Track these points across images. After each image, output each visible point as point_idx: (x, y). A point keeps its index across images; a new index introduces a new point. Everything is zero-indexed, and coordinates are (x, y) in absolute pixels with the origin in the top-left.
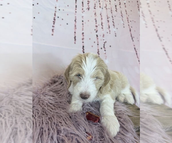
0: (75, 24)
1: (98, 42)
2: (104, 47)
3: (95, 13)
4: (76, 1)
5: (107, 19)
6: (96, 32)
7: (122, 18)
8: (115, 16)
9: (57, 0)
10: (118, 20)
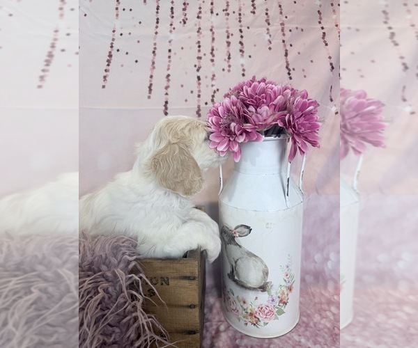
0: (154, 58)
1: (199, 91)
2: (213, 100)
3: (200, 29)
4: (158, 9)
5: (226, 39)
6: (198, 70)
7: (268, 26)
8: (248, 28)
9: (117, 15)
10: (257, 35)
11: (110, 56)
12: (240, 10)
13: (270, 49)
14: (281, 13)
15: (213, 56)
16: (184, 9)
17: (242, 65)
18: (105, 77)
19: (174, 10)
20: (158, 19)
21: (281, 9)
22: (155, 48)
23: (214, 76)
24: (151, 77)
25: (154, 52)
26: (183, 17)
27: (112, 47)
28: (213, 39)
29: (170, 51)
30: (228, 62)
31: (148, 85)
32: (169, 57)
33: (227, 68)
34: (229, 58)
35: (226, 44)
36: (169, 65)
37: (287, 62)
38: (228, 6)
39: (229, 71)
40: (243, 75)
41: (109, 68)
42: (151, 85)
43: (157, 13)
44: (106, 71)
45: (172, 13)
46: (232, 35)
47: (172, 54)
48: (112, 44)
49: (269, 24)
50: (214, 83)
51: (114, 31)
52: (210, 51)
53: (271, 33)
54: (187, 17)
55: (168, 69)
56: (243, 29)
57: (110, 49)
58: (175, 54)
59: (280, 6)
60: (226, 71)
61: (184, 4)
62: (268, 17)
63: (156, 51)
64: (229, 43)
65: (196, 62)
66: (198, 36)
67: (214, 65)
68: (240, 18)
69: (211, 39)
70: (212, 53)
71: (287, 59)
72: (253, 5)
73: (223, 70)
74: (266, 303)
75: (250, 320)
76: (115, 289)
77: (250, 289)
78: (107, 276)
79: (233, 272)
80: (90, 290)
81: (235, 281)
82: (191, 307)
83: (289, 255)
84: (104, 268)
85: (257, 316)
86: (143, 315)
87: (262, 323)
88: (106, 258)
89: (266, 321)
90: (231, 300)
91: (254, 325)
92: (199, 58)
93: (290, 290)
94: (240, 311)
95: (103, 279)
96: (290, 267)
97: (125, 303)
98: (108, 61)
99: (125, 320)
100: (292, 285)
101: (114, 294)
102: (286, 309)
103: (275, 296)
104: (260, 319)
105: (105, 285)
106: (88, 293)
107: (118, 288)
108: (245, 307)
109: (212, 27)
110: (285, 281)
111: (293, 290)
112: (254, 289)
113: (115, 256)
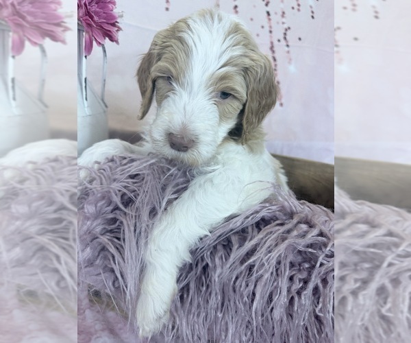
1: (270, 27)
2: (285, 38)
6: (267, 5)
17: (311, 7)
23: (284, 13)
33: (296, 7)
39: (299, 10)
40: (313, 17)
50: (284, 20)
60: (296, 10)
73: (293, 8)
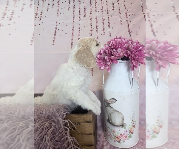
0: (73, 32)
3: (91, 18)
4: (74, 12)
5: (102, 22)
6: (91, 35)
7: (120, 15)
8: (112, 16)
9: (58, 16)
10: (115, 19)
11: (56, 32)
12: (108, 9)
13: (121, 24)
14: (125, 9)
15: (97, 29)
16: (85, 11)
17: (110, 32)
18: (54, 41)
19: (81, 12)
20: (74, 16)
21: (125, 7)
22: (73, 28)
23: (98, 37)
24: (72, 39)
25: (73, 29)
26: (84, 14)
27: (56, 28)
28: (97, 22)
29: (79, 28)
30: (104, 31)
31: (71, 43)
32: (79, 31)
33: (103, 34)
34: (104, 29)
35: (103, 24)
36: (79, 34)
37: (129, 29)
38: (102, 8)
39: (104, 35)
40: (110, 36)
41: (55, 37)
42: (72, 43)
43: (74, 13)
44: (54, 38)
45: (80, 13)
46: (105, 20)
47: (80, 29)
48: (56, 27)
49: (120, 14)
51: (57, 22)
52: (96, 27)
53: (121, 17)
54: (86, 14)
55: (79, 36)
56: (109, 17)
57: (55, 29)
58: (81, 29)
59: (125, 6)
60: (103, 35)
61: (85, 9)
62: (120, 11)
63: (74, 29)
64: (103, 23)
65: (90, 32)
66: (91, 21)
67: (97, 33)
68: (108, 12)
69: (96, 22)
70: (97, 28)
71: (129, 28)
72: (113, 7)
73: (102, 34)
74: (124, 133)
75: (116, 140)
76: (58, 126)
77: (116, 126)
78: (55, 121)
79: (109, 118)
80: (48, 126)
81: (110, 123)
82: (90, 134)
83: (133, 112)
84: (54, 117)
85: (120, 138)
86: (70, 137)
87: (122, 141)
88: (54, 114)
89: (124, 141)
90: (108, 131)
91: (119, 142)
92: (92, 30)
93: (134, 127)
94: (112, 136)
95: (53, 122)
96: (134, 117)
97: (62, 132)
98: (55, 34)
99: (63, 139)
100: (135, 125)
101: (58, 128)
102: (133, 135)
103: (127, 130)
104: (121, 140)
105: (54, 124)
106: (48, 128)
107: (59, 126)
108: (114, 134)
109: (96, 17)
110: (132, 123)
111: (136, 127)
112: (118, 126)
113: (58, 113)
